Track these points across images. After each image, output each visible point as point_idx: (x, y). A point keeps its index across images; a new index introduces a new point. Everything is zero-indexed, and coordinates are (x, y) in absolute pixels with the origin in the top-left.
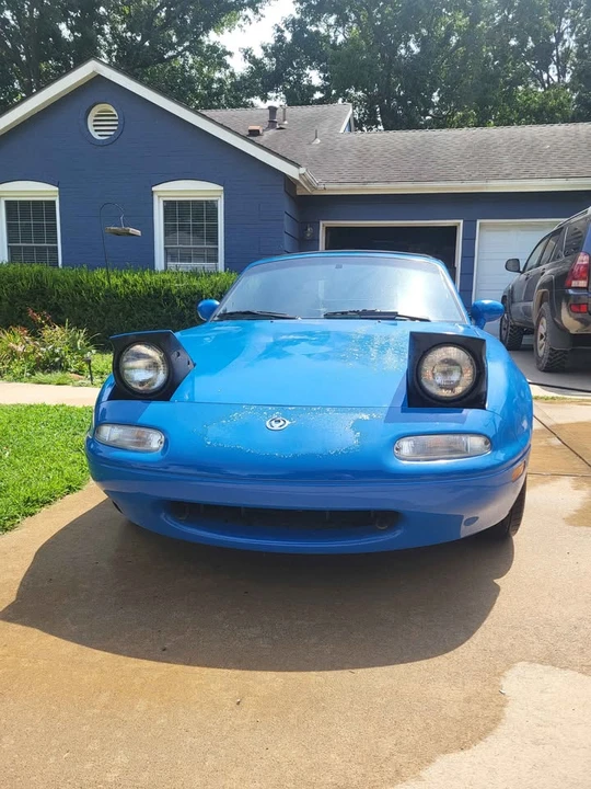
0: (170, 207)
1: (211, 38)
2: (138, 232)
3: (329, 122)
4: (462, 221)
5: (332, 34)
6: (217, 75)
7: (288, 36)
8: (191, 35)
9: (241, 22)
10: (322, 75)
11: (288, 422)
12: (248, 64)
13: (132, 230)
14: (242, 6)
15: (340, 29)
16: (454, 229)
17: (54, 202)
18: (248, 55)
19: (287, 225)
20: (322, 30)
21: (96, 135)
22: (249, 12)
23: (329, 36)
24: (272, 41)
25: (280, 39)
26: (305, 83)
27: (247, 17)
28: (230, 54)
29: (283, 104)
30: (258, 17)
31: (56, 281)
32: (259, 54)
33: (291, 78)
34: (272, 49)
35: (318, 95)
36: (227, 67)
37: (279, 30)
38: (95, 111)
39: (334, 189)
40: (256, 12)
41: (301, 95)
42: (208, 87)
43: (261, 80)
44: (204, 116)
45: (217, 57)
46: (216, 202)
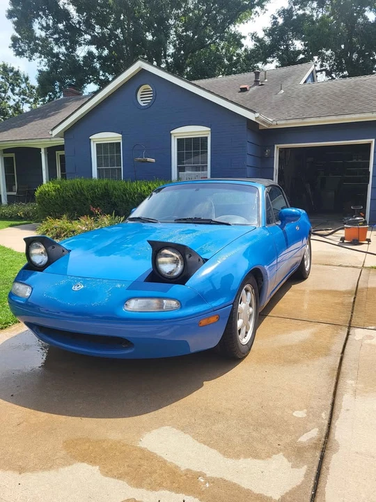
0: (180, 141)
1: (233, 29)
2: (153, 160)
3: (293, 77)
4: (373, 140)
5: (315, 14)
6: (238, 52)
7: (281, 21)
8: (221, 29)
9: (253, 16)
10: (303, 43)
11: (82, 287)
12: (254, 43)
13: (149, 159)
14: (253, 6)
15: (321, 10)
16: (369, 145)
17: (120, 143)
18: (254, 36)
19: (250, 149)
20: (308, 12)
21: (141, 103)
22: (258, 9)
23: (312, 16)
24: (270, 26)
25: (275, 23)
26: (292, 49)
27: (256, 12)
28: (244, 37)
29: (278, 64)
30: (263, 11)
31: (115, 189)
32: (261, 35)
33: (282, 48)
34: (269, 30)
35: (301, 56)
36: (242, 45)
37: (274, 18)
38: (141, 90)
39: (282, 124)
40: (262, 7)
41: (289, 59)
42: (230, 59)
43: (263, 52)
44: (195, 85)
45: (236, 40)
46: (207, 138)
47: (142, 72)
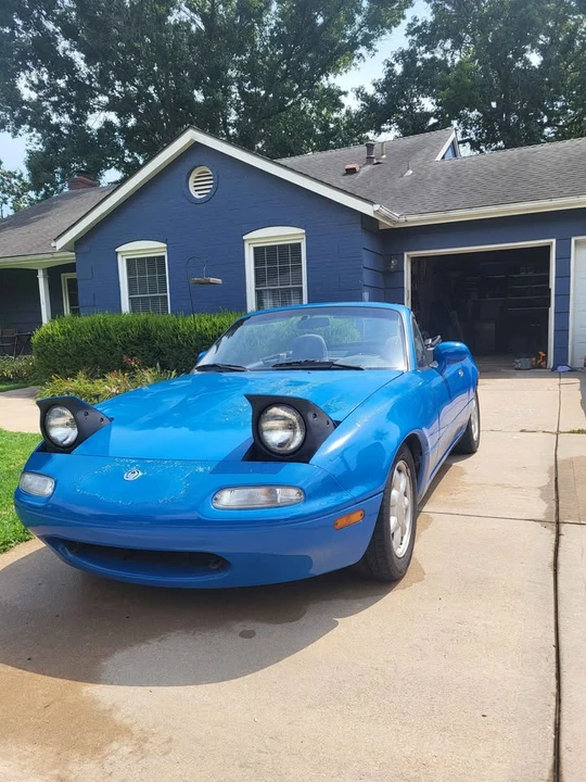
0: (258, 251)
1: (331, 81)
2: (219, 281)
3: (426, 151)
4: (554, 241)
5: (449, 58)
6: (335, 115)
7: (399, 69)
8: (309, 83)
9: (355, 60)
10: (434, 101)
11: (140, 474)
12: (361, 102)
13: (212, 280)
14: (355, 46)
15: (457, 52)
16: (547, 248)
17: (164, 257)
18: (360, 93)
19: (367, 260)
20: (439, 56)
21: (196, 195)
22: (362, 50)
23: (446, 61)
24: (383, 77)
25: (391, 73)
26: (418, 111)
27: (361, 55)
28: (345, 93)
29: (397, 134)
30: (371, 52)
32: (370, 90)
33: (404, 109)
34: (384, 83)
35: (433, 121)
36: (342, 106)
37: (390, 65)
38: (194, 174)
39: (415, 220)
40: (370, 47)
41: (414, 125)
42: (325, 127)
43: (375, 114)
45: (333, 98)
46: (300, 244)
47: (195, 146)
